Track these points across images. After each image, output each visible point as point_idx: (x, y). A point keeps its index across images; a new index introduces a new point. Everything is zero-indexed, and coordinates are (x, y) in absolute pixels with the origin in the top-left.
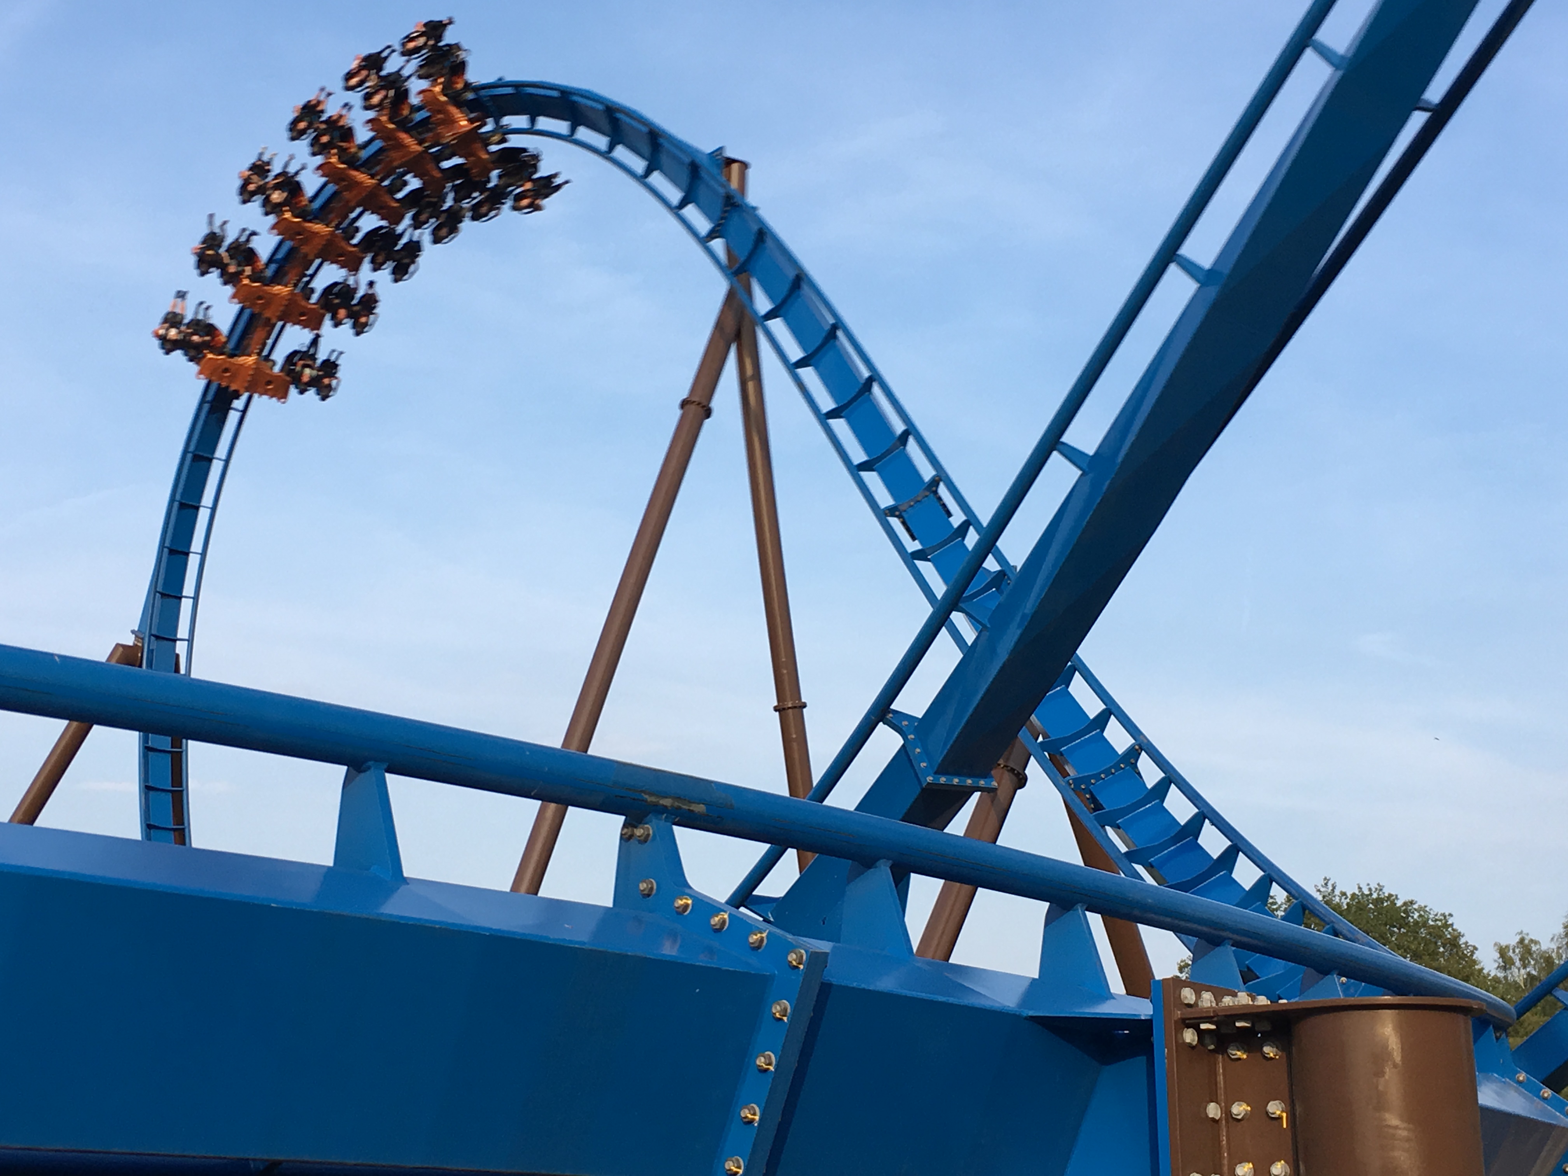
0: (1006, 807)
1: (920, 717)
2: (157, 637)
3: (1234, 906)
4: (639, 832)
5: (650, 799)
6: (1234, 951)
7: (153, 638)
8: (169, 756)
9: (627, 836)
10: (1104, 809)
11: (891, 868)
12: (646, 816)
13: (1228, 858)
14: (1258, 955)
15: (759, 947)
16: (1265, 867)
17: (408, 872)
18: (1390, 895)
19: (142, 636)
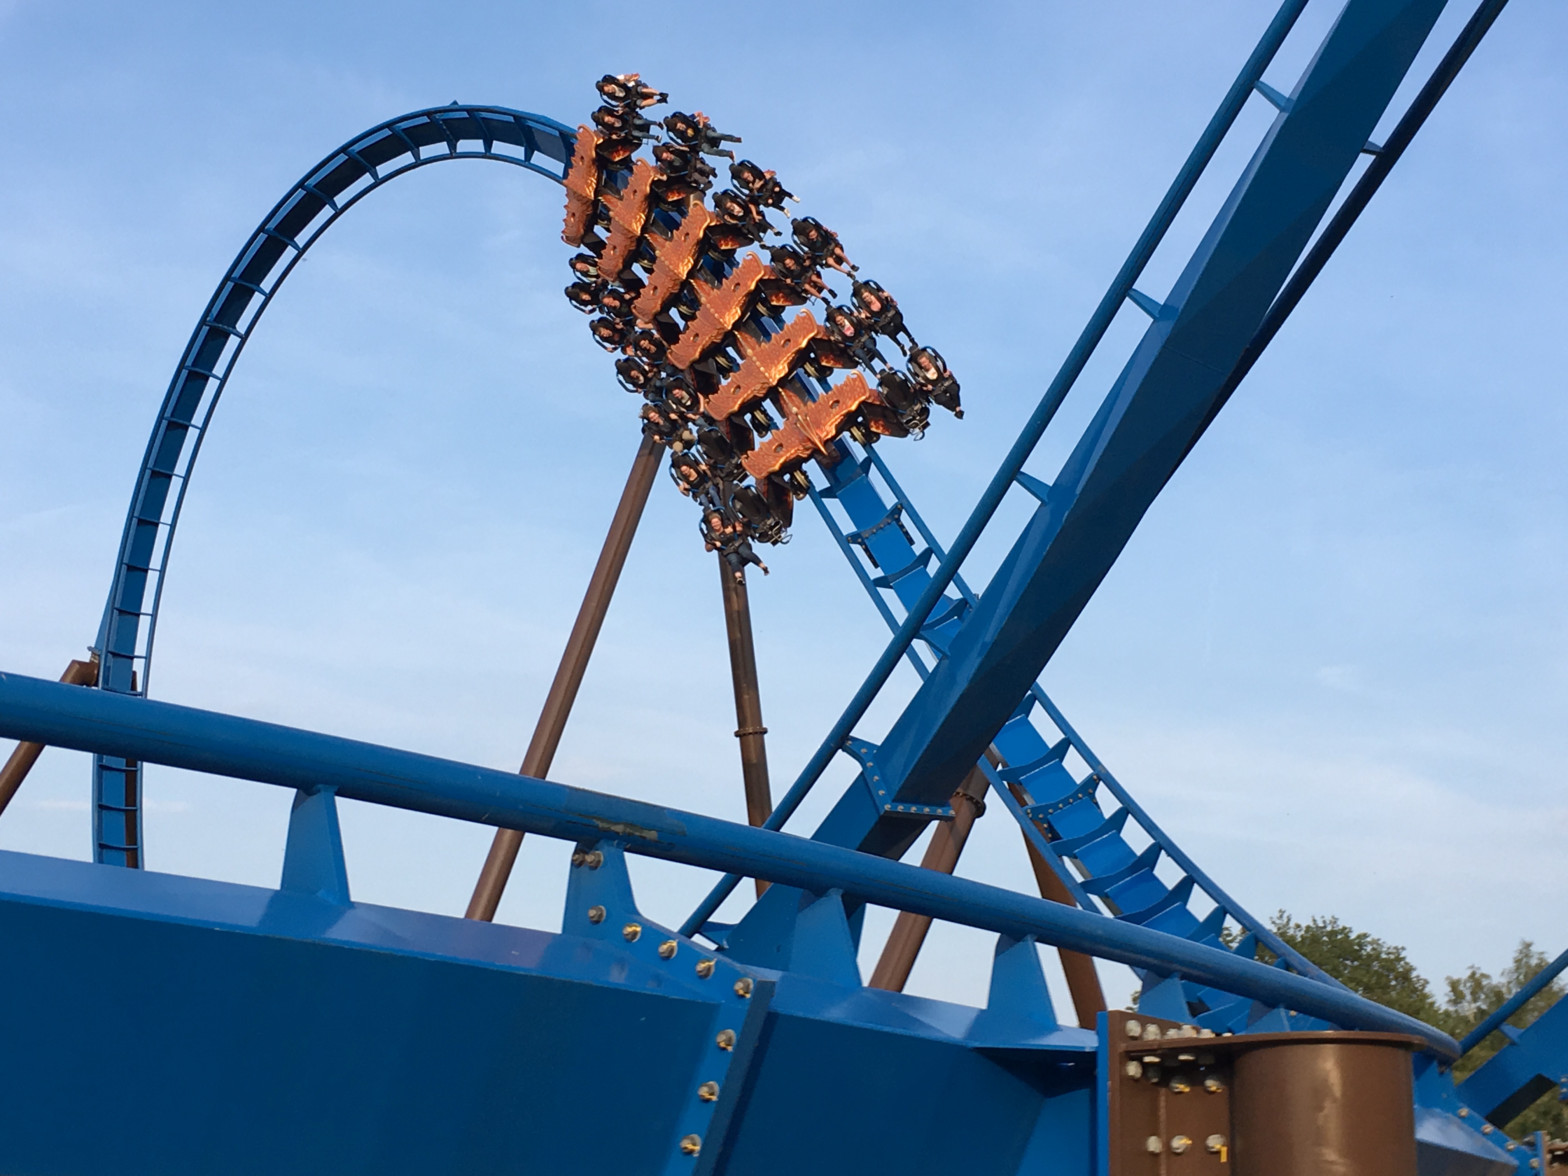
0: (963, 834)
1: (879, 744)
2: (115, 655)
3: (1188, 938)
4: (589, 858)
5: (601, 825)
6: (1183, 985)
7: (110, 655)
8: (124, 774)
9: (577, 862)
10: (1061, 838)
11: (842, 896)
12: (598, 842)
13: (1183, 889)
14: (1208, 988)
15: (706, 976)
16: (1220, 900)
17: (355, 896)
18: (1344, 928)
19: (99, 653)
